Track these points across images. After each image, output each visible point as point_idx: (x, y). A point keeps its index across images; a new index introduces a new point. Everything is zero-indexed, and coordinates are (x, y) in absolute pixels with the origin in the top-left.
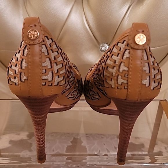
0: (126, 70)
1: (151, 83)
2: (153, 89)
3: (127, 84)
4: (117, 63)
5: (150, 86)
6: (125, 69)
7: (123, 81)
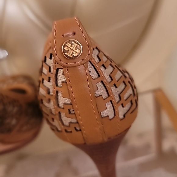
0: (69, 102)
1: (116, 110)
2: (124, 116)
3: (78, 123)
4: (51, 93)
5: (117, 115)
6: (66, 101)
7: (70, 120)
